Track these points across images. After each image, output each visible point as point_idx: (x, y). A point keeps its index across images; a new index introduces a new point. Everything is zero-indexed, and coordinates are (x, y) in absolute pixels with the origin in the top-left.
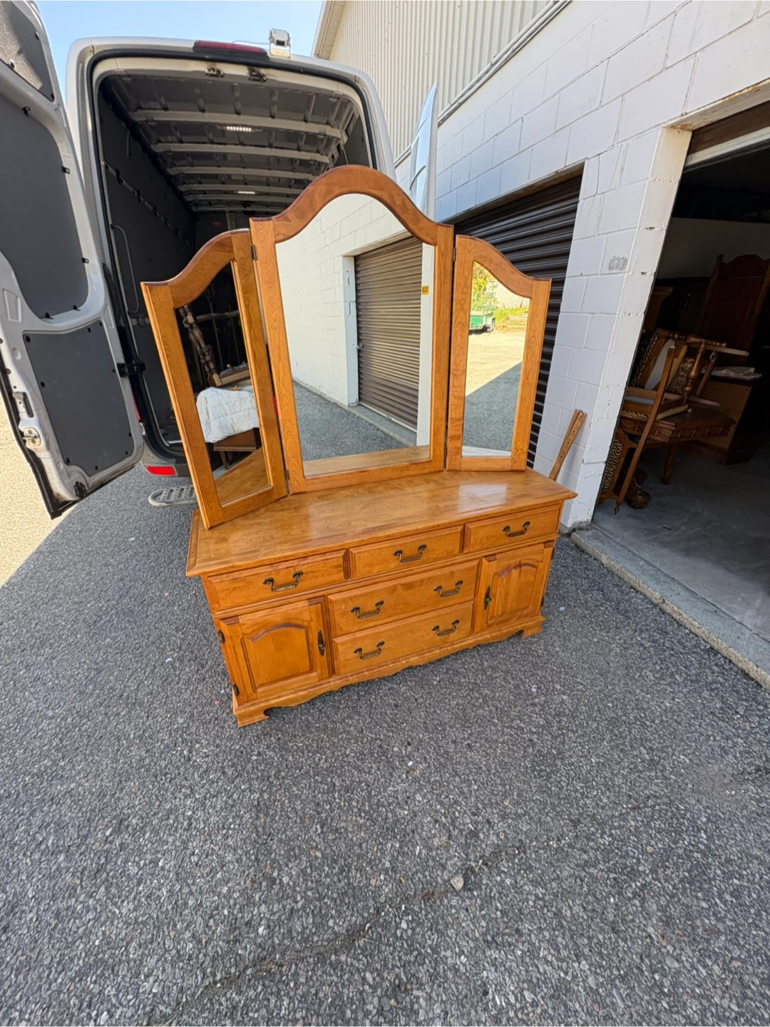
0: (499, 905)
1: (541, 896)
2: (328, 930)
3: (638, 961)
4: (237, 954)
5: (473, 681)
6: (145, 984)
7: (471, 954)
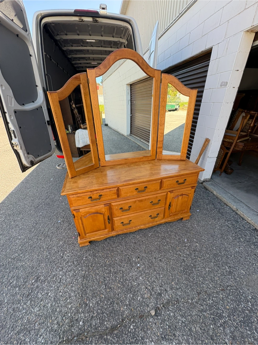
0: (168, 323)
1: (184, 321)
2: (104, 326)
4: (72, 331)
5: (163, 236)
6: (40, 339)
7: (156, 342)
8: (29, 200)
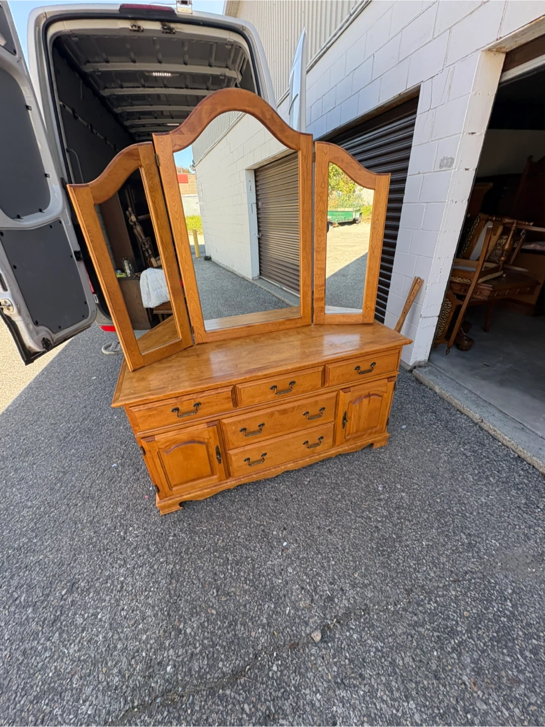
0: (347, 654)
1: (380, 648)
2: (218, 670)
3: (454, 703)
4: (150, 687)
5: (334, 481)
6: (83, 707)
7: (325, 692)
8: (47, 424)
